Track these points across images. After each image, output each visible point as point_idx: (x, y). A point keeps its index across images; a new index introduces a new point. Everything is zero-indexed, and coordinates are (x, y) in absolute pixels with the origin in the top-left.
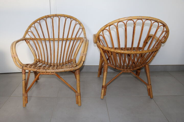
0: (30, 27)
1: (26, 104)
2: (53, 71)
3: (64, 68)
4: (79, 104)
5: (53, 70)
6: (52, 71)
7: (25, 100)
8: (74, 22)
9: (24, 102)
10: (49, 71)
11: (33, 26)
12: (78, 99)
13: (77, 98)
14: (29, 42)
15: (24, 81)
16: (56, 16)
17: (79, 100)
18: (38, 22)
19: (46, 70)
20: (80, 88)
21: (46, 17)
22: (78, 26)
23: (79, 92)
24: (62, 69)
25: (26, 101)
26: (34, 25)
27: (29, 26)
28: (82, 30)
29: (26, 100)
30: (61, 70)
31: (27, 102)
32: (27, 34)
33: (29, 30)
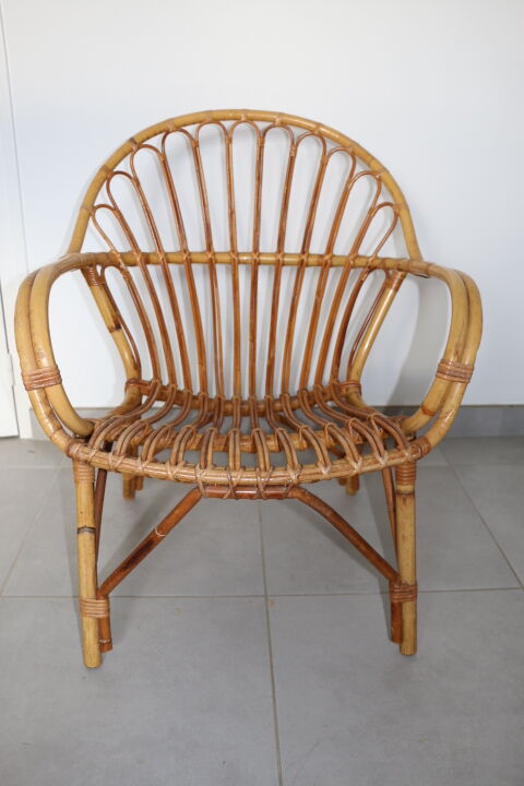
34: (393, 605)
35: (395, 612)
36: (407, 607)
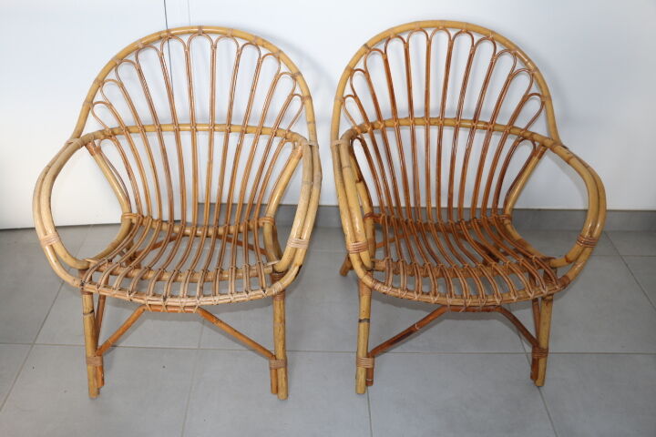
0: (100, 83)
1: (99, 389)
2: (190, 302)
3: (226, 294)
4: (282, 393)
5: (189, 300)
6: (187, 304)
7: (96, 376)
8: (270, 66)
9: (92, 383)
10: (177, 304)
11: (112, 75)
12: (279, 377)
13: (274, 374)
14: (99, 150)
15: (87, 318)
16: (201, 31)
17: (282, 382)
18: (132, 57)
19: (165, 299)
20: (284, 345)
21: (161, 38)
22: (285, 85)
23: (280, 355)
24: (222, 298)
25: (100, 380)
26: (113, 72)
27: (97, 80)
28: (303, 103)
29: (99, 376)
30: (216, 298)
31: (103, 383)
32: (90, 114)
33: (98, 97)
34: (534, 360)
35: (535, 364)
36: (542, 361)
